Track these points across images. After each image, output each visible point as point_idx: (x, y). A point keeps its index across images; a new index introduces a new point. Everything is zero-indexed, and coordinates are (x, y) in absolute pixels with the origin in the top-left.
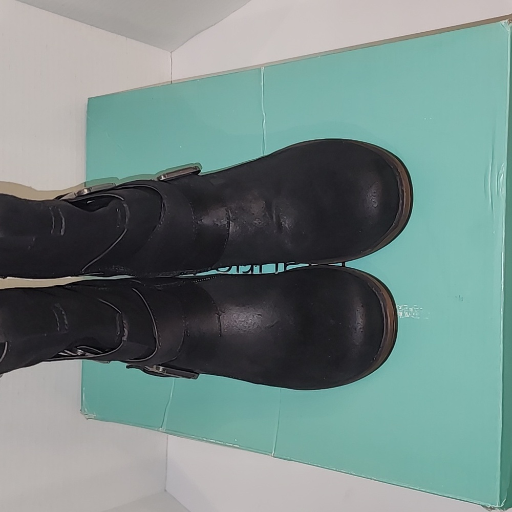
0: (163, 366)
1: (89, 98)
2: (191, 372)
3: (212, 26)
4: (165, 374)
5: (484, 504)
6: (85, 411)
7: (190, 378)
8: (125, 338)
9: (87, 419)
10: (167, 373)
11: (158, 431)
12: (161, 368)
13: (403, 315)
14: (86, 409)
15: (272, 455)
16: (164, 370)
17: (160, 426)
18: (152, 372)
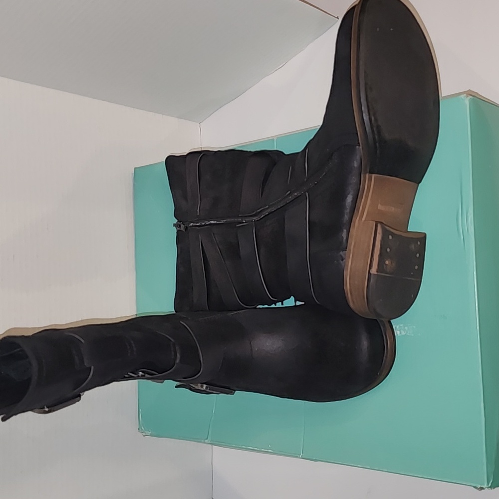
0: (206, 384)
1: (135, 168)
2: (228, 389)
3: (233, 100)
4: (208, 391)
5: (474, 485)
6: (142, 429)
7: (228, 394)
8: (178, 361)
9: (144, 436)
10: (210, 390)
11: (204, 443)
12: (205, 386)
13: (400, 333)
14: (143, 428)
15: (301, 456)
16: (207, 388)
17: (206, 438)
18: (198, 390)
